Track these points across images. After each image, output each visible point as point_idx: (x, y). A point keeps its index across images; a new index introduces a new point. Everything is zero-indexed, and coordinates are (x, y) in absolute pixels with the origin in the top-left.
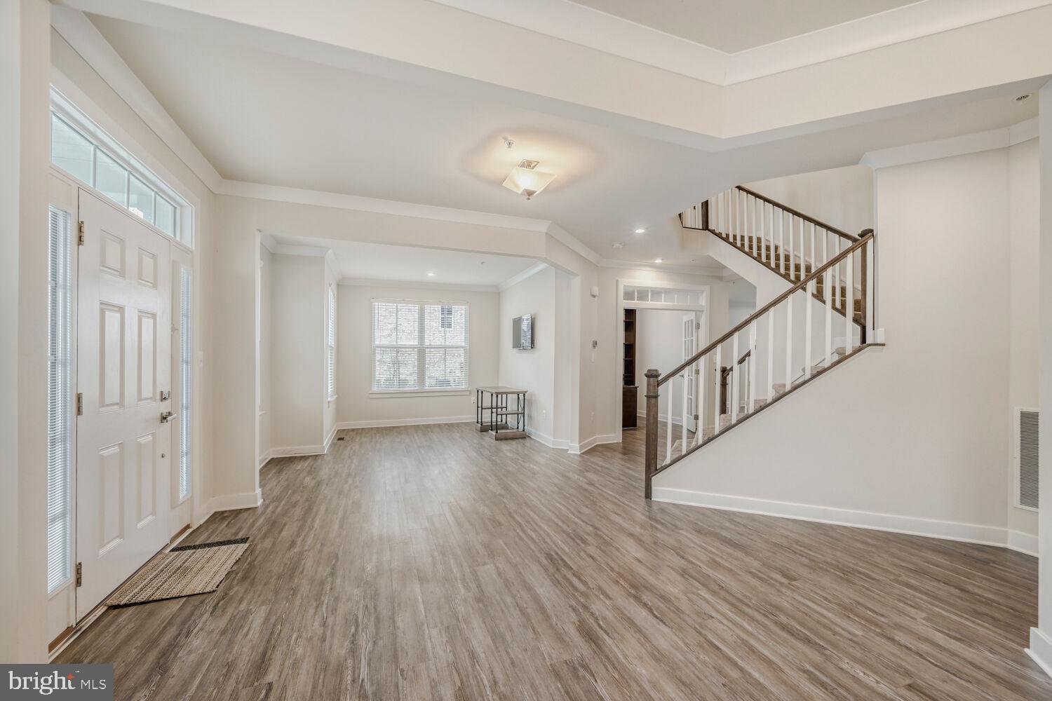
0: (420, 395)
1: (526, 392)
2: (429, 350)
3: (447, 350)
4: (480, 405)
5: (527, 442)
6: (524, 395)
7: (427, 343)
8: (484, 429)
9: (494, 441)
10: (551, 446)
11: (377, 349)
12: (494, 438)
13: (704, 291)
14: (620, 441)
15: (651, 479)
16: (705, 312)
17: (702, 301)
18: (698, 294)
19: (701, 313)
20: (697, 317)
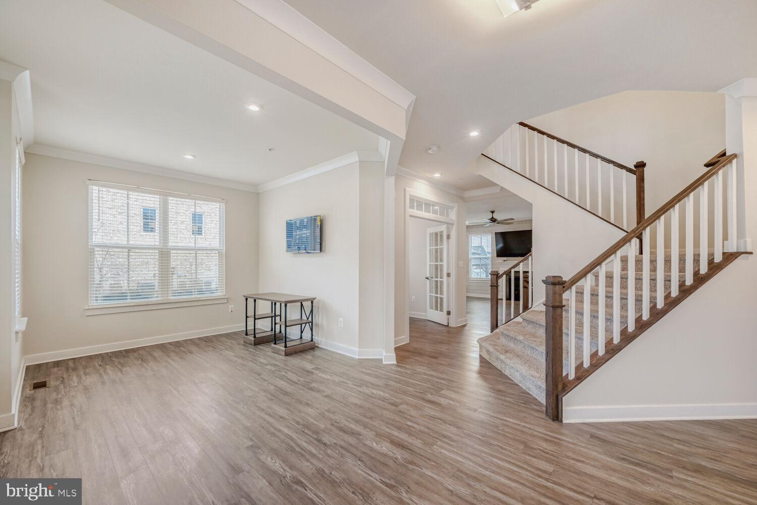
0: (162, 307)
1: (314, 299)
2: (175, 252)
3: (198, 252)
4: (251, 313)
5: (317, 353)
6: (312, 302)
7: (171, 244)
8: (259, 341)
9: (283, 358)
10: (357, 357)
11: (96, 249)
12: (283, 353)
13: (454, 207)
14: (408, 342)
15: (562, 400)
16: (455, 225)
17: (453, 216)
18: (450, 210)
19: (451, 226)
20: (448, 229)
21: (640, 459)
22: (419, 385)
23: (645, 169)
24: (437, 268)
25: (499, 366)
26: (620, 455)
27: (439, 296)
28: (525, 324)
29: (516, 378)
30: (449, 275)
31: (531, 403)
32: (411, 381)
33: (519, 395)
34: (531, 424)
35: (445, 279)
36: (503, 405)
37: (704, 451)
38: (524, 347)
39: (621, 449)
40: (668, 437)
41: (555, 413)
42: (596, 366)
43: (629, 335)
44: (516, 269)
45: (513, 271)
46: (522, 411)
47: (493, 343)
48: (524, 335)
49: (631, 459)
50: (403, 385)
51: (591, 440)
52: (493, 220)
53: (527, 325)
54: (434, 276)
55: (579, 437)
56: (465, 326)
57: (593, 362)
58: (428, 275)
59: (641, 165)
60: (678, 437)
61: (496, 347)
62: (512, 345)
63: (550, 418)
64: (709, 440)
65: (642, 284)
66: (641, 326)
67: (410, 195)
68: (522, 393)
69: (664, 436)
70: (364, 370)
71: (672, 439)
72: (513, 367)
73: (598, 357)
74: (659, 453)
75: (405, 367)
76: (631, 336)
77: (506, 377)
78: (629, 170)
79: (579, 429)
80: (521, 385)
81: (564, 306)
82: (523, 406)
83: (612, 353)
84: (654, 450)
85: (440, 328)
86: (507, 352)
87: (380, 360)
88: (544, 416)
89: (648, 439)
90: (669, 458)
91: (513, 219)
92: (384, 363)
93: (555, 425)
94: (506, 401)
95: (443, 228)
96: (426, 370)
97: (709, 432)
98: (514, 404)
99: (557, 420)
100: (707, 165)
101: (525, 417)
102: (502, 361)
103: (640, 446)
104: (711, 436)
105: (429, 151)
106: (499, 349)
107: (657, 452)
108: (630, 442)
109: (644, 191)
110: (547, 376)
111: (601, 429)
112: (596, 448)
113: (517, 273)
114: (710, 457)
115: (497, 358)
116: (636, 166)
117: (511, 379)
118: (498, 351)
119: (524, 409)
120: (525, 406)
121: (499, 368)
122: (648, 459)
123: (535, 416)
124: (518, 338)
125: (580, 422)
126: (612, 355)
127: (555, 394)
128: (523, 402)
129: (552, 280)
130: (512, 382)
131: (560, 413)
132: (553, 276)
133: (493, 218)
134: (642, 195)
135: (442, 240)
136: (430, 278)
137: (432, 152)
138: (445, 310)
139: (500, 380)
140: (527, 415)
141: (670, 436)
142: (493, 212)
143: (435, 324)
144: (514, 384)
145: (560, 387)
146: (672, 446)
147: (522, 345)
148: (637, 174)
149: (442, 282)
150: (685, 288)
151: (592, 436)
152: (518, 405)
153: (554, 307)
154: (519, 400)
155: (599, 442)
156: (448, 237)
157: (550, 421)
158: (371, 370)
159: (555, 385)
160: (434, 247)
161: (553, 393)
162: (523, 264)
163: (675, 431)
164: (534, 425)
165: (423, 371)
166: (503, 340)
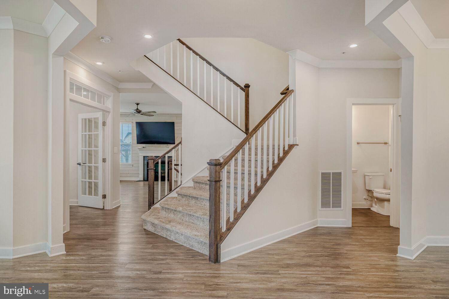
13: (111, 96)
14: (69, 230)
15: (220, 247)
16: (111, 113)
17: (109, 104)
18: (105, 98)
19: (107, 114)
20: (104, 116)
21: (264, 270)
22: (102, 266)
23: (250, 88)
24: (90, 154)
25: (164, 234)
26: (255, 271)
27: (93, 180)
28: (180, 197)
29: (181, 240)
30: (104, 160)
31: (196, 256)
32: (91, 265)
33: (186, 252)
34: (203, 270)
35: (100, 164)
36: (178, 262)
37: (287, 256)
38: (183, 216)
39: (255, 268)
40: (271, 254)
41: (215, 258)
42: (238, 219)
43: (252, 196)
44: (169, 155)
45: (167, 156)
46: (192, 263)
47: (156, 217)
48: (182, 206)
49: (261, 272)
50: (85, 271)
51: (239, 268)
52: (138, 111)
53: (181, 198)
54: (87, 162)
55: (232, 269)
56: (119, 207)
57: (235, 217)
58: (80, 161)
59: (247, 86)
60: (275, 252)
61: (160, 219)
62: (172, 216)
63: (213, 262)
64: (286, 250)
65: (251, 164)
66: (258, 190)
67: (70, 78)
68: (188, 250)
69: (269, 254)
70: (29, 269)
71: (273, 254)
72: (178, 233)
73: (237, 213)
74: (271, 264)
75: (78, 255)
76: (253, 197)
77: (172, 242)
78: (242, 89)
79: (229, 264)
80: (185, 245)
81: (221, 180)
82: (192, 260)
83: (245, 209)
84: (268, 263)
85: (96, 212)
86: (170, 222)
87: (45, 254)
88: (208, 262)
89: (264, 258)
90: (275, 265)
91: (155, 112)
92: (50, 255)
93: (216, 266)
94: (179, 259)
95: (99, 115)
96: (102, 252)
97: (285, 246)
98: (185, 259)
99: (217, 262)
100: (282, 94)
101: (197, 266)
102: (168, 230)
103: (262, 263)
104: (287, 248)
105: (101, 40)
106: (163, 220)
107: (270, 264)
108: (257, 262)
109: (249, 104)
110: (210, 232)
111: (241, 260)
112: (243, 272)
113: (170, 157)
114: (290, 258)
115: (163, 228)
116: (245, 87)
117: (176, 243)
118: (164, 223)
119: (194, 261)
120: (193, 259)
121: (165, 236)
122: (267, 269)
123: (203, 264)
124: (178, 209)
125: (229, 259)
126: (245, 210)
127: (216, 244)
128: (191, 256)
129: (214, 162)
130: (177, 245)
131: (219, 256)
132: (215, 159)
133: (137, 109)
134: (248, 106)
135: (96, 127)
136: (82, 164)
137: (104, 41)
138: (100, 193)
139: (169, 245)
140: (198, 265)
141: (272, 253)
142: (138, 104)
143: (90, 209)
144: (179, 246)
145: (219, 238)
146: (274, 258)
147: (181, 215)
148: (246, 92)
149: (96, 168)
150: (275, 165)
151: (239, 266)
152: (189, 259)
153: (216, 182)
154: (188, 256)
155: (243, 268)
156: (104, 124)
157: (213, 264)
158: (38, 266)
159: (216, 237)
160: (87, 133)
161: (215, 244)
162: (175, 151)
163: (273, 250)
164: (204, 270)
165: (100, 253)
166: (163, 214)
